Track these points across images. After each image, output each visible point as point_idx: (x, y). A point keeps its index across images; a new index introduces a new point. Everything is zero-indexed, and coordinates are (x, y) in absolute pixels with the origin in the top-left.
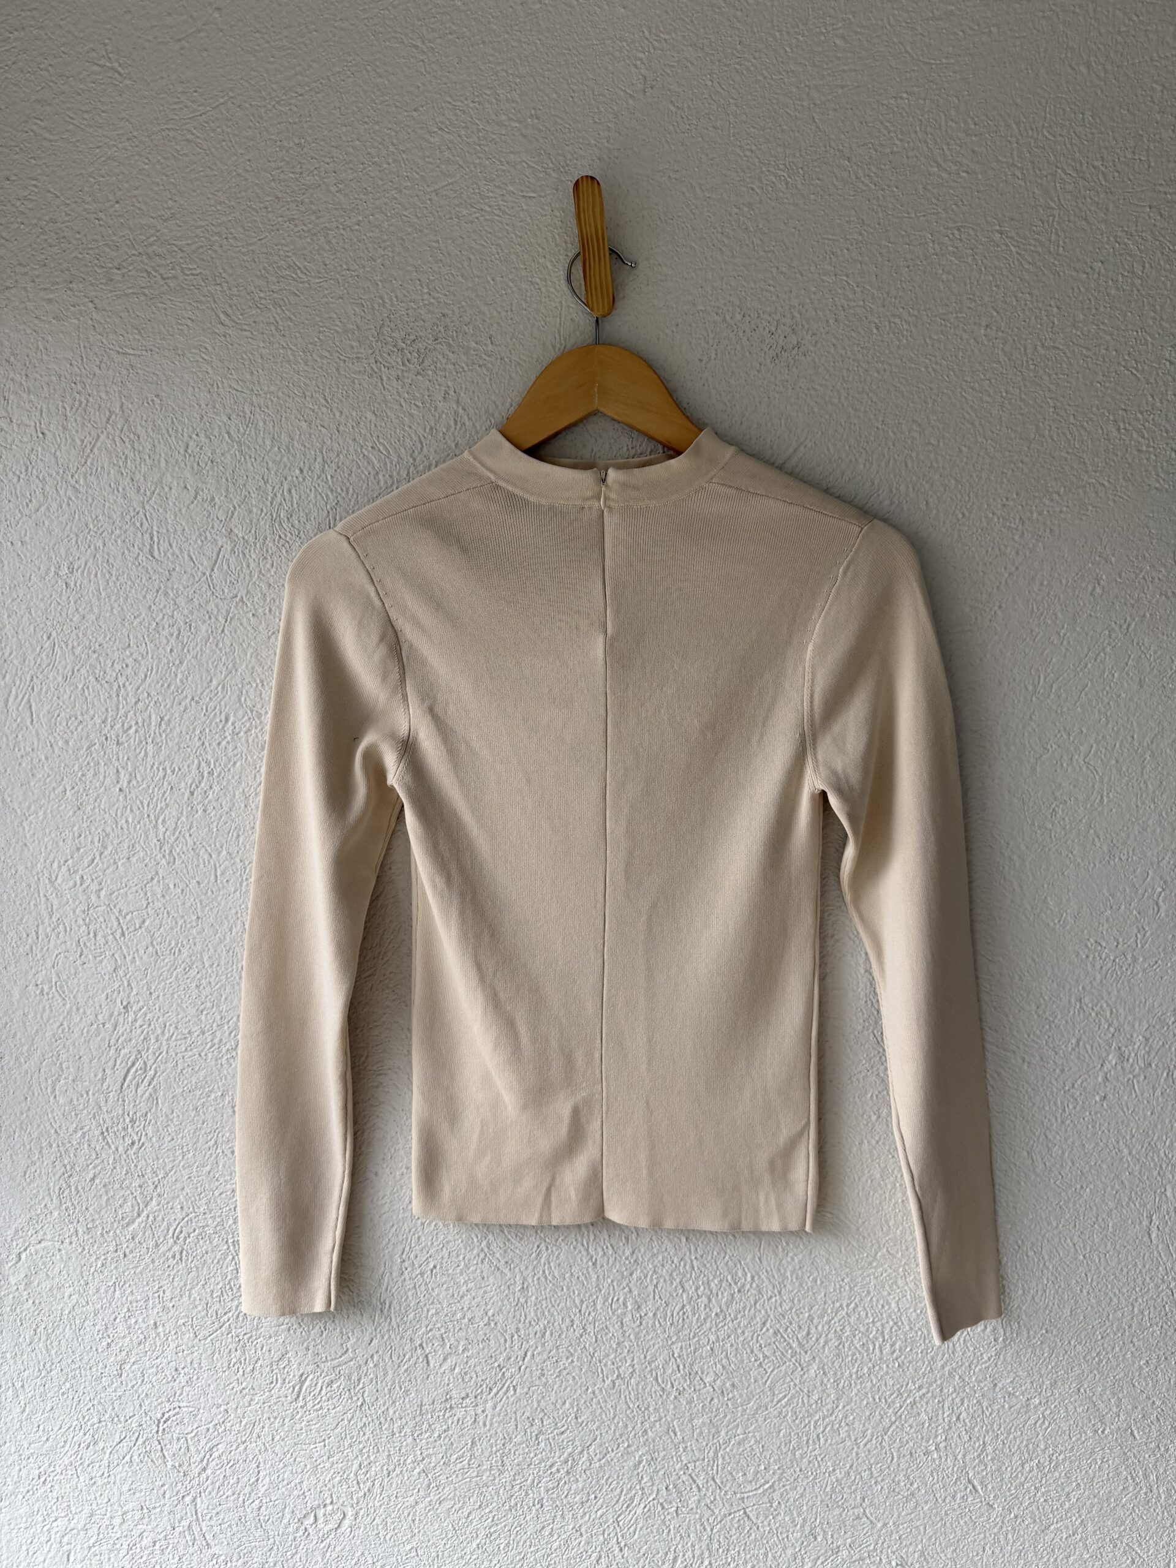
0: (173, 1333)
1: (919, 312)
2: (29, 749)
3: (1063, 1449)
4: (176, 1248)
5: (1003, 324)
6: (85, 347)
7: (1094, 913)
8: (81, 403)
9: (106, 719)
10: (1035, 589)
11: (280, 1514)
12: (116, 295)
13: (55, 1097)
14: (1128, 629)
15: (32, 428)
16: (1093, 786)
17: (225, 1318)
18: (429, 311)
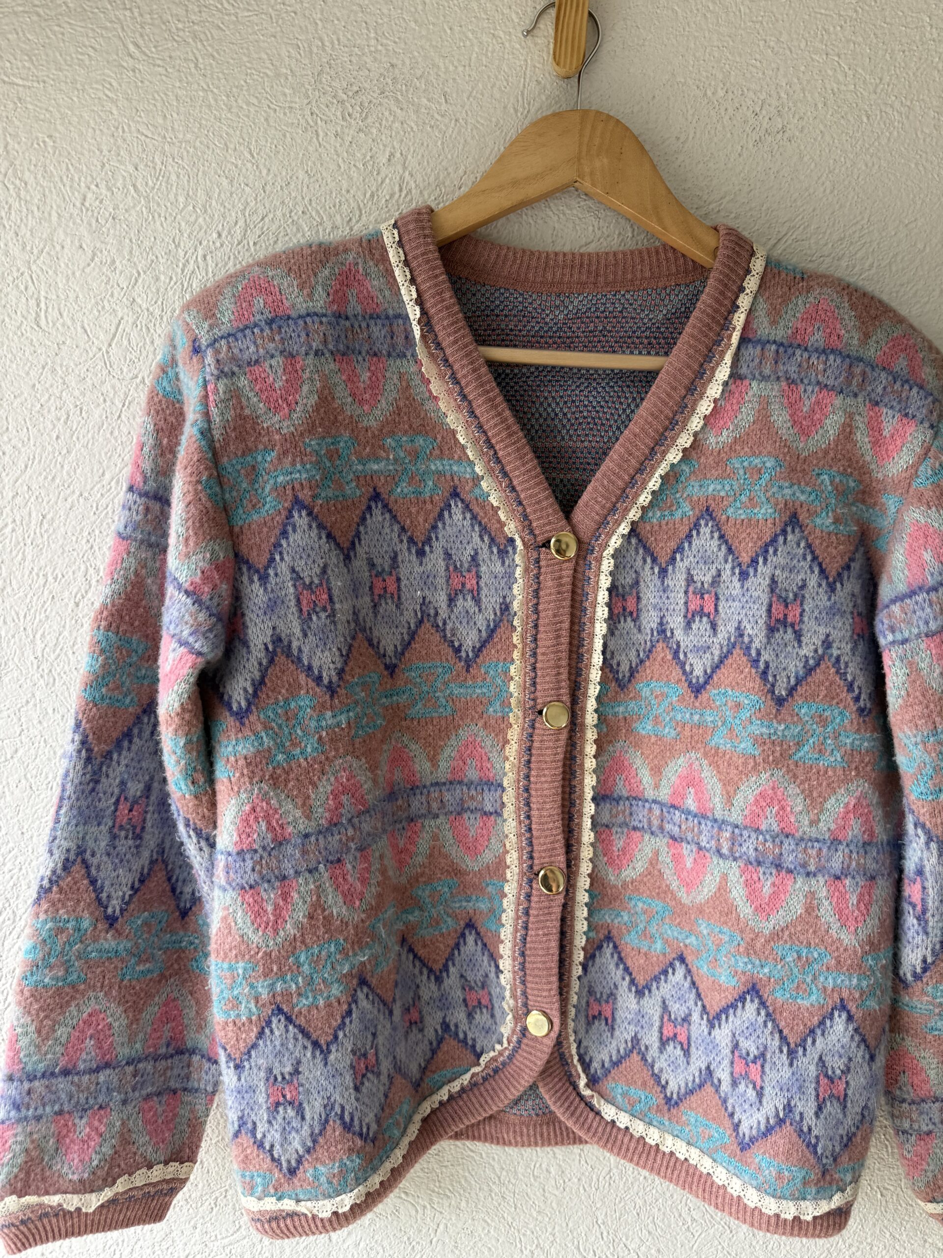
18: (375, 59)
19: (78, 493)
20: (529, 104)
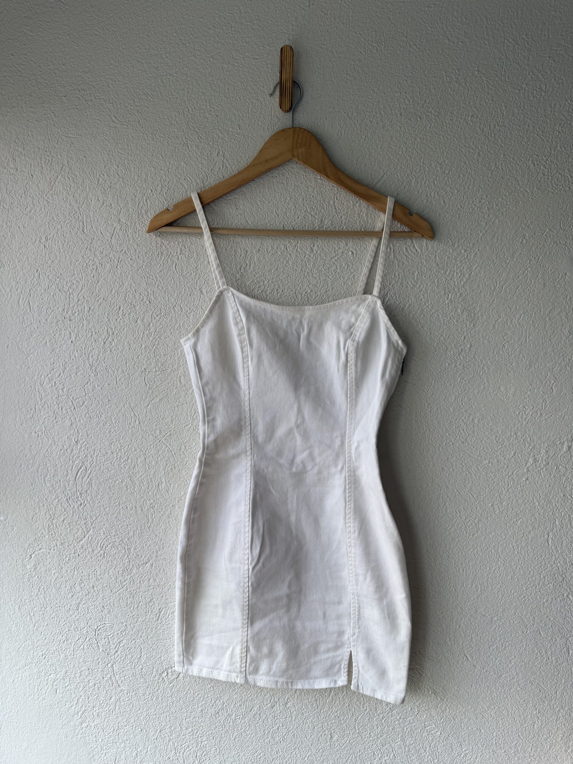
0: (101, 590)
1: (440, 110)
2: (29, 323)
3: (508, 640)
4: (102, 552)
5: (479, 115)
6: (50, 134)
7: (522, 394)
8: (49, 161)
9: (64, 309)
10: (495, 242)
11: (151, 672)
12: (64, 110)
13: (45, 484)
14: (538, 259)
15: (27, 173)
16: (522, 334)
17: (125, 583)
18: (210, 114)
19: (102, 298)
20: (274, 126)
